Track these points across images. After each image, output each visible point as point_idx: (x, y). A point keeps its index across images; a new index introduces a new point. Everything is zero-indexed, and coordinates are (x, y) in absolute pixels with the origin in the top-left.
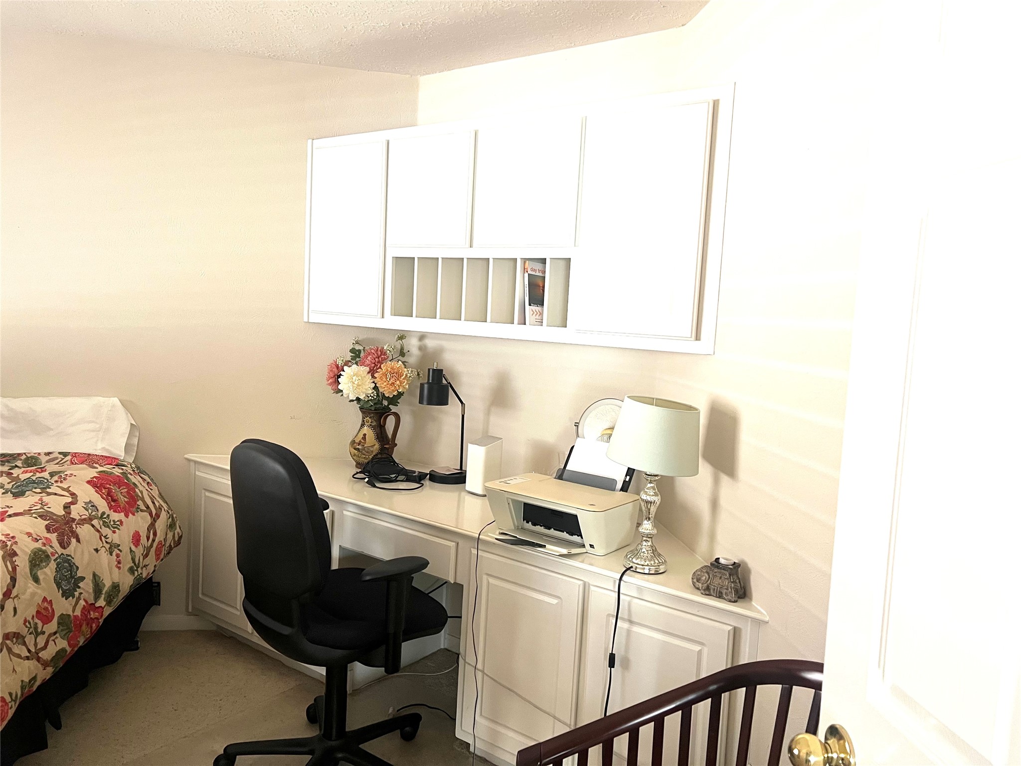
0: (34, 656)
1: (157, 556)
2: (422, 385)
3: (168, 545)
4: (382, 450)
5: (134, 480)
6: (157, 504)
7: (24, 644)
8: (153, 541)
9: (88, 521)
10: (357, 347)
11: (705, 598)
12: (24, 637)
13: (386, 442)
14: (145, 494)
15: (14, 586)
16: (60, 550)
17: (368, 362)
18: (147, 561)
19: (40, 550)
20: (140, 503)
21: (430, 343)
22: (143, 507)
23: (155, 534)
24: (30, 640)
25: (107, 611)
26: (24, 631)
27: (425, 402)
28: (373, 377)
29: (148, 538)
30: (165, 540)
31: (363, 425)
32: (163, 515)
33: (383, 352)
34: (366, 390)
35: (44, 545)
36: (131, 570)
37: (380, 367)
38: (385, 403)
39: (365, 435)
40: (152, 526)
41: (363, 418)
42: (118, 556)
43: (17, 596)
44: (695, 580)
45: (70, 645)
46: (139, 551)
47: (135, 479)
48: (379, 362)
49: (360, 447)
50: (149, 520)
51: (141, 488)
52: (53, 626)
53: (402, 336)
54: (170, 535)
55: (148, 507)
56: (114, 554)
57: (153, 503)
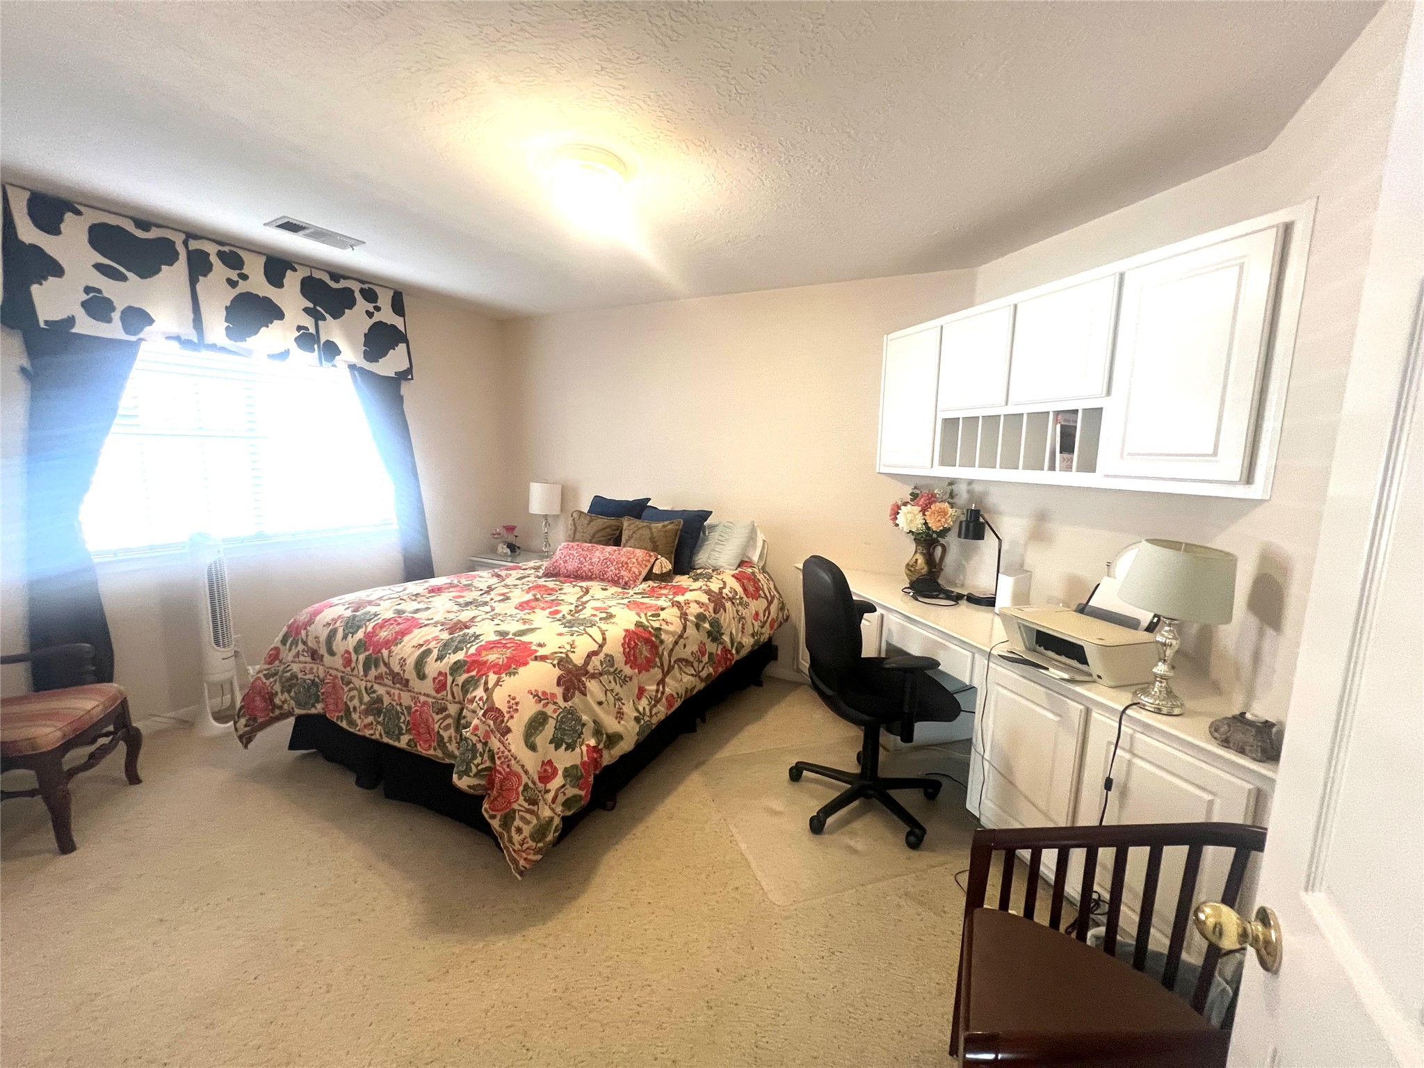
0: (697, 675)
1: (771, 627)
2: (961, 522)
3: (779, 621)
4: (930, 572)
5: (758, 577)
6: (772, 594)
7: (693, 666)
8: (768, 618)
9: (730, 599)
10: (917, 491)
11: (1222, 749)
12: (692, 663)
13: (934, 566)
14: (765, 586)
15: (685, 631)
16: (713, 615)
17: (921, 503)
18: (764, 630)
19: (702, 613)
20: (761, 592)
21: (977, 488)
22: (763, 595)
23: (769, 613)
24: (696, 664)
25: (736, 657)
26: (691, 659)
27: (963, 537)
28: (924, 515)
29: (764, 616)
30: (777, 617)
31: (916, 552)
32: (776, 601)
33: (933, 495)
34: (918, 524)
35: (705, 611)
36: (753, 635)
37: (930, 508)
38: (935, 536)
39: (917, 560)
40: (768, 608)
41: (916, 547)
42: (743, 625)
43: (687, 638)
44: (1213, 730)
45: (714, 671)
46: (757, 624)
47: (760, 577)
48: (929, 503)
49: (912, 569)
50: (766, 604)
51: (762, 582)
52: (706, 659)
53: (952, 482)
54: (781, 615)
55: (766, 595)
56: (741, 623)
57: (770, 593)
